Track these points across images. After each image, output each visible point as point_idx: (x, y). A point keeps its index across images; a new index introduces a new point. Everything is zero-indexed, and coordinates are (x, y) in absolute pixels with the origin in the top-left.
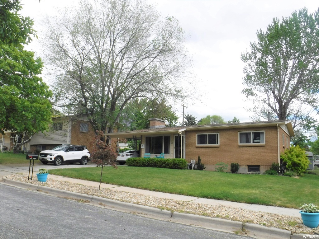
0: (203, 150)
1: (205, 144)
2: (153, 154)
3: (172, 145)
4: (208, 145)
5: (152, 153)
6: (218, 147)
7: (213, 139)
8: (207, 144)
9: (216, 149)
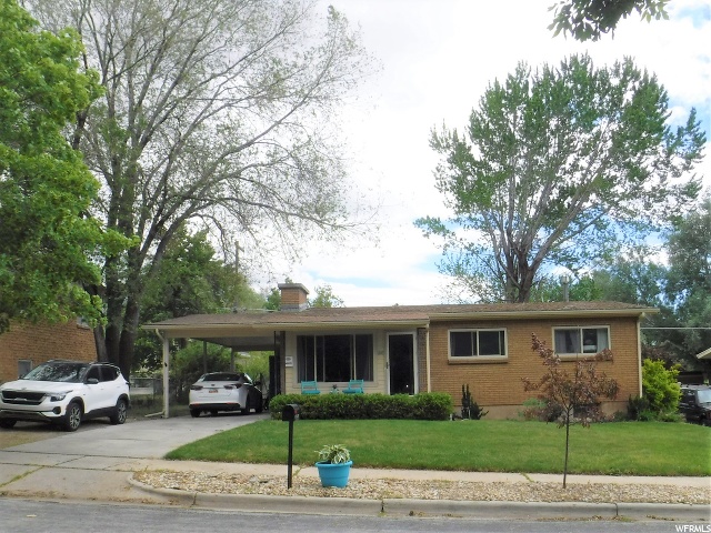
0: (468, 369)
1: (470, 355)
2: (323, 384)
3: (381, 357)
4: (479, 357)
5: (320, 379)
6: (504, 363)
7: (492, 344)
8: (475, 354)
9: (498, 366)
